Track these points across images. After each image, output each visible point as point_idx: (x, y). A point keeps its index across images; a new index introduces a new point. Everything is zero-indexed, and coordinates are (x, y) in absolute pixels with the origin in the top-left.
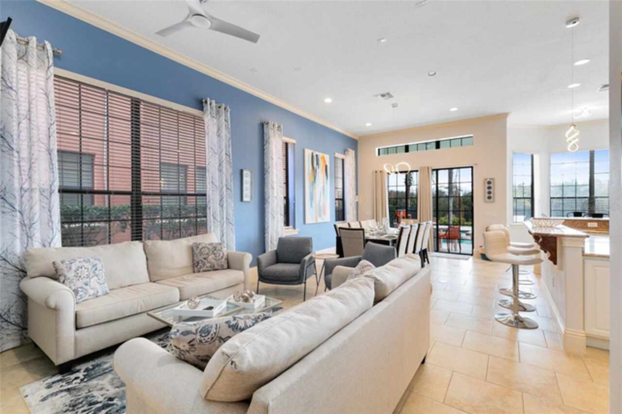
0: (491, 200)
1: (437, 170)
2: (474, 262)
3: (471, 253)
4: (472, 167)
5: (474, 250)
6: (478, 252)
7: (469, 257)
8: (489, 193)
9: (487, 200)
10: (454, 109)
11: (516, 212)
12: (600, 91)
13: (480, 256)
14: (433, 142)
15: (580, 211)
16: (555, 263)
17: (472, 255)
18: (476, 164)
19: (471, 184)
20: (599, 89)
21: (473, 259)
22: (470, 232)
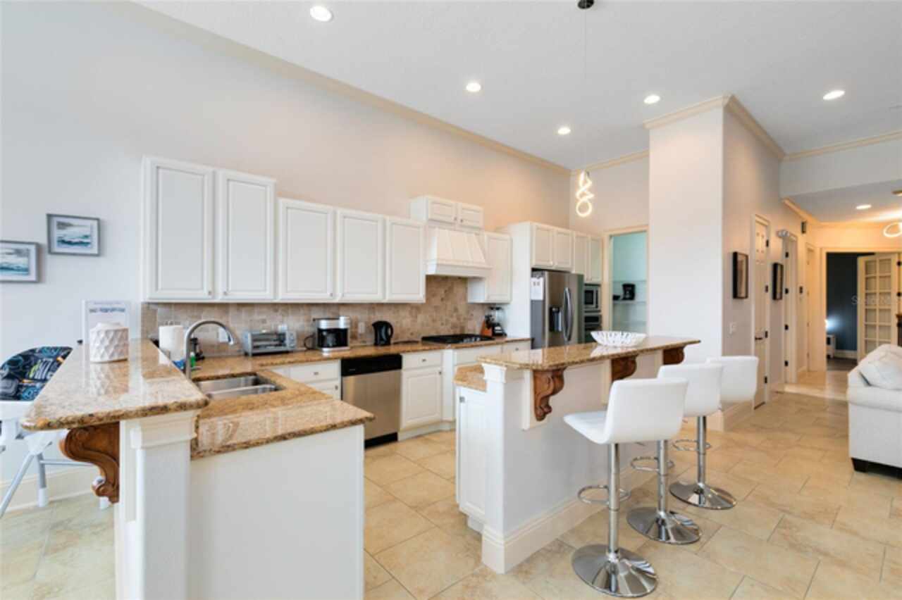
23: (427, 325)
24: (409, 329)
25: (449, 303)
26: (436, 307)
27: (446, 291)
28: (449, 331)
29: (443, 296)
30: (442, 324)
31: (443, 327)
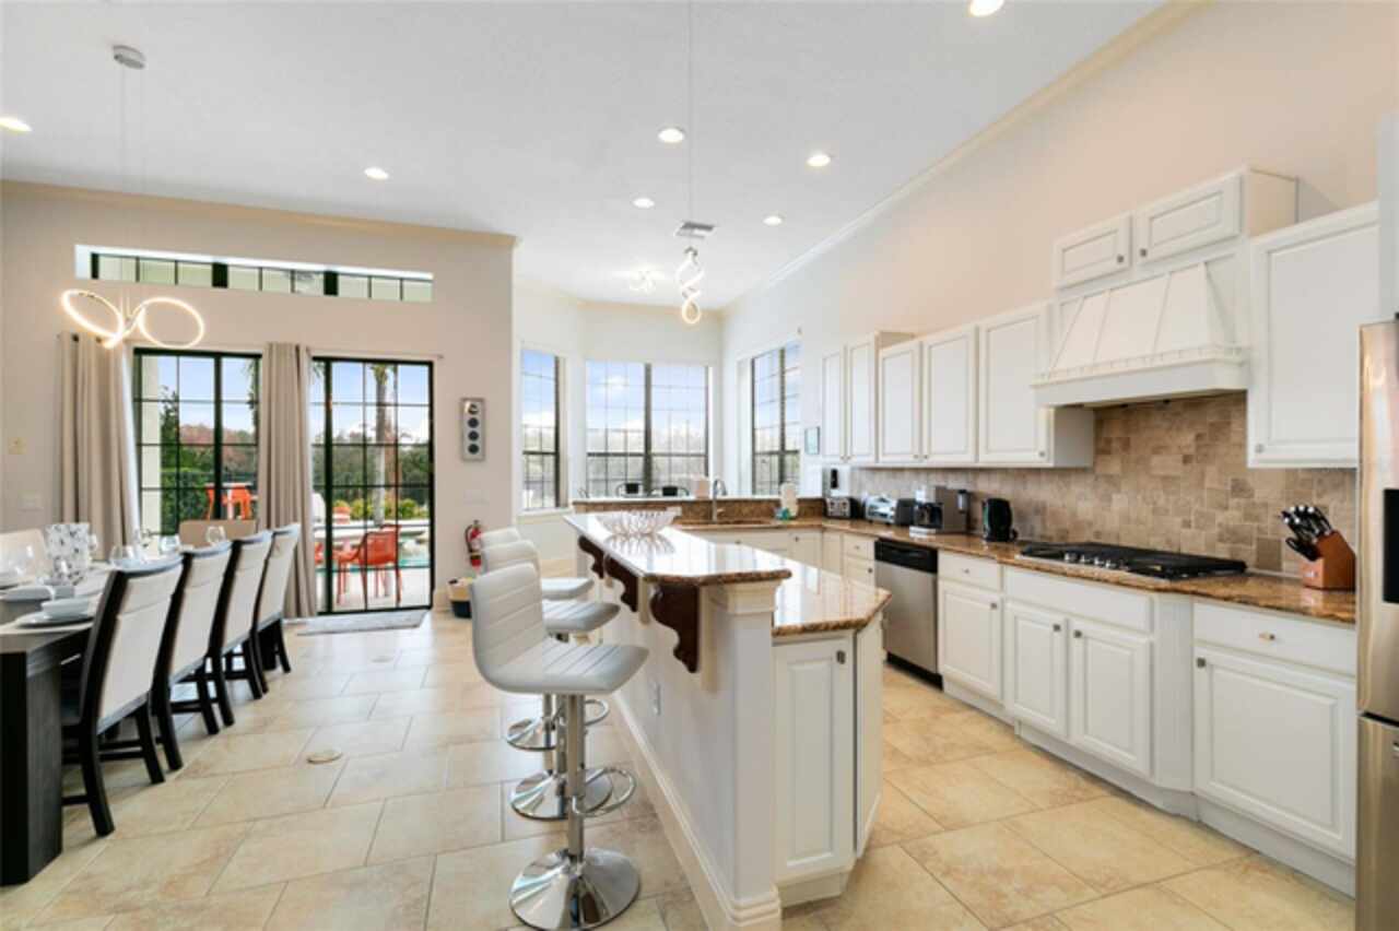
0: (478, 455)
1: (328, 362)
2: (437, 631)
3: (427, 603)
4: (430, 364)
5: (436, 592)
6: (446, 596)
7: (423, 616)
8: (473, 436)
9: (469, 455)
10: (376, 173)
11: (528, 483)
12: (678, 234)
13: (449, 607)
14: (318, 273)
15: (634, 482)
16: (693, 668)
17: (429, 607)
18: (441, 357)
19: (427, 410)
20: (677, 230)
21: (433, 618)
22: (426, 536)
23: (1139, 522)
24: (1090, 524)
25: (1211, 471)
26: (1165, 478)
27: (1199, 437)
28: (1211, 546)
29: (1192, 451)
30: (1187, 524)
31: (1187, 532)
